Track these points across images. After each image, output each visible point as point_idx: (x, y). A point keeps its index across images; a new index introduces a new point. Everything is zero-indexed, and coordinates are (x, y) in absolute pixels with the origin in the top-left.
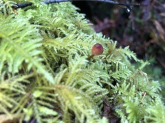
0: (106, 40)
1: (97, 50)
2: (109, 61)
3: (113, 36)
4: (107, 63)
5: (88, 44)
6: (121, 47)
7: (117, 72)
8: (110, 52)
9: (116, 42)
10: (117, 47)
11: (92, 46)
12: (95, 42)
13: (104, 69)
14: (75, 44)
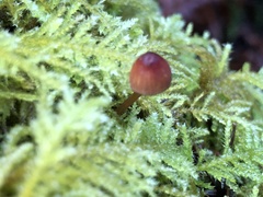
0: (197, 40)
1: (148, 75)
2: (201, 115)
3: (235, 29)
4: (193, 122)
5: (117, 55)
6: (246, 66)
7: (227, 155)
8: (204, 84)
9: (228, 47)
10: (235, 65)
11: (130, 61)
12: (142, 46)
13: (179, 141)
14: (68, 54)
